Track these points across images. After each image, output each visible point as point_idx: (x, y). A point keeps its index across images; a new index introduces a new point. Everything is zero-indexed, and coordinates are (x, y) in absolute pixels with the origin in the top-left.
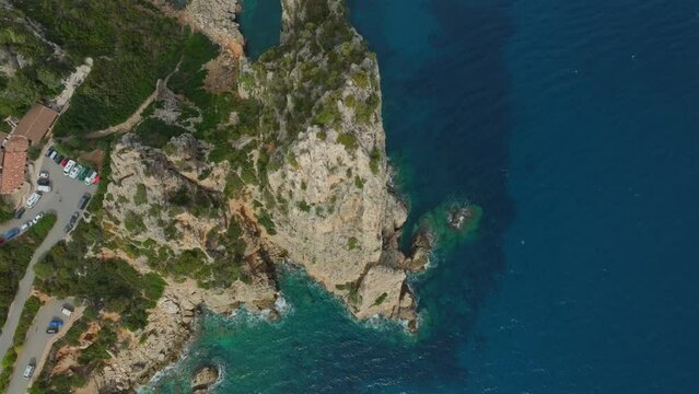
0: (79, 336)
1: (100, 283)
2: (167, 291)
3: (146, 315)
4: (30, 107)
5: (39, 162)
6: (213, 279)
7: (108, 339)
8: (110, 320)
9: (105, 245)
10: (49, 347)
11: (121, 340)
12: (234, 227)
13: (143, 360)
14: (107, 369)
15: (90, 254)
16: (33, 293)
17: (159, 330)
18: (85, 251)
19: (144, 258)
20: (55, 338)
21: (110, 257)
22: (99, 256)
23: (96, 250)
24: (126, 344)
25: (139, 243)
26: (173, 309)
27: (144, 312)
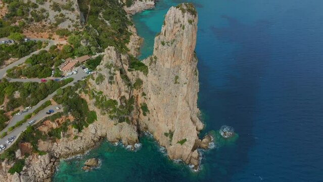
0: (56, 119)
1: (75, 103)
2: (94, 123)
3: (82, 128)
4: (84, 55)
5: (77, 68)
6: (116, 115)
7: (64, 128)
8: (69, 120)
9: (84, 91)
10: (44, 118)
11: (68, 133)
12: (132, 100)
13: (70, 148)
14: (55, 143)
15: (77, 92)
16: (51, 100)
17: (84, 137)
18: (77, 90)
19: (94, 100)
20: (48, 115)
21: (83, 97)
22: (80, 95)
23: (80, 92)
24: (69, 136)
25: (96, 92)
26: (93, 131)
27: (82, 126)
